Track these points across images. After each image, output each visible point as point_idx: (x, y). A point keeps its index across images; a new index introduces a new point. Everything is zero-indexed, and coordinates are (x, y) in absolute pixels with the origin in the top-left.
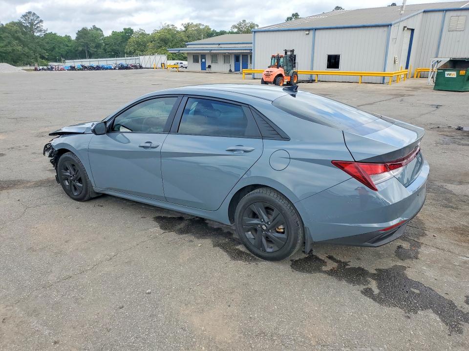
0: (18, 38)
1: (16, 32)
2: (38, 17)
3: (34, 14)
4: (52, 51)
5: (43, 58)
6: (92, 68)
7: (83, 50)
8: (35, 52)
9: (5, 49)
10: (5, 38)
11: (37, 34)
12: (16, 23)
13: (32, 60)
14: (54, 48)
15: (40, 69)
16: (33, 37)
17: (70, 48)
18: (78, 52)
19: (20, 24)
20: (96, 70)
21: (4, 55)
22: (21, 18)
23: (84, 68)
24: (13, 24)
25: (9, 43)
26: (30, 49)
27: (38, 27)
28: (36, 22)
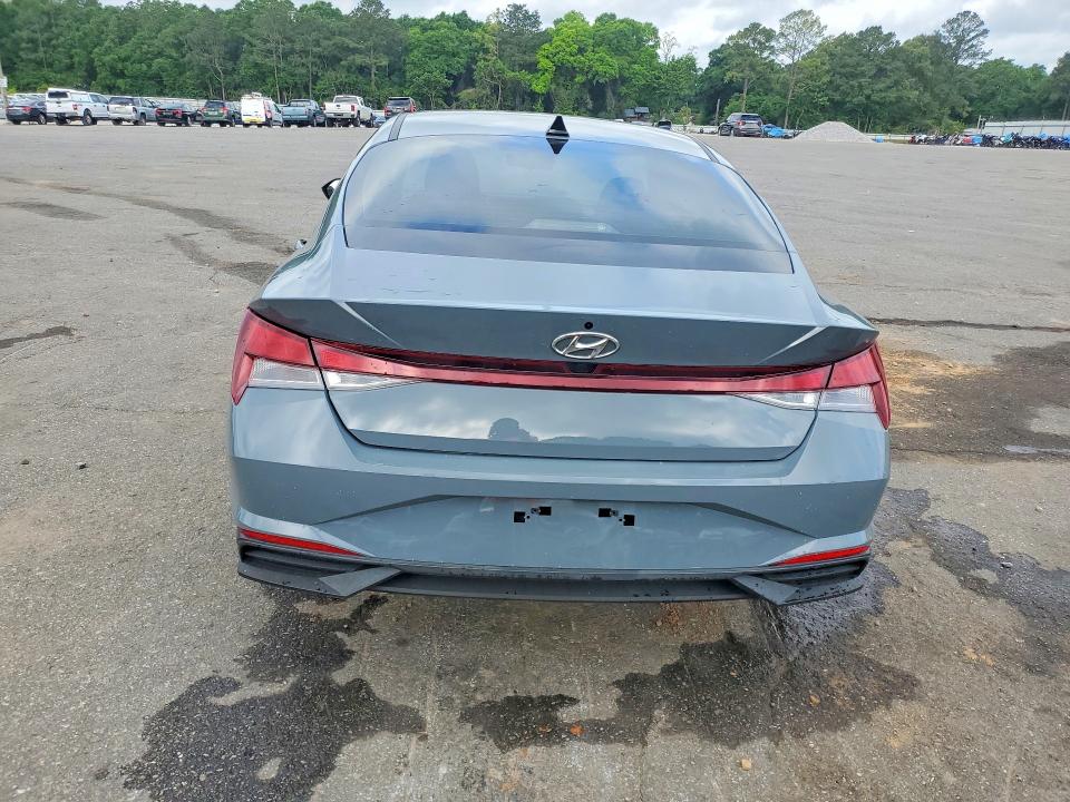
0: (918, 74)
1: (920, 59)
2: (982, 23)
3: (975, 16)
4: (985, 103)
5: (955, 116)
6: (1037, 143)
7: (1059, 100)
8: (942, 104)
9: (883, 95)
10: (892, 71)
11: (964, 62)
12: (929, 38)
13: (929, 122)
14: (993, 95)
15: (920, 140)
16: (954, 70)
17: (1030, 95)
18: (1046, 105)
19: (935, 41)
20: (1044, 148)
21: (877, 107)
22: (944, 26)
23: (1017, 141)
24: (922, 40)
25: (896, 83)
26: (935, 96)
27: (972, 46)
28: (972, 35)
